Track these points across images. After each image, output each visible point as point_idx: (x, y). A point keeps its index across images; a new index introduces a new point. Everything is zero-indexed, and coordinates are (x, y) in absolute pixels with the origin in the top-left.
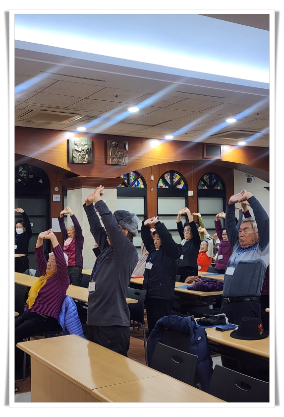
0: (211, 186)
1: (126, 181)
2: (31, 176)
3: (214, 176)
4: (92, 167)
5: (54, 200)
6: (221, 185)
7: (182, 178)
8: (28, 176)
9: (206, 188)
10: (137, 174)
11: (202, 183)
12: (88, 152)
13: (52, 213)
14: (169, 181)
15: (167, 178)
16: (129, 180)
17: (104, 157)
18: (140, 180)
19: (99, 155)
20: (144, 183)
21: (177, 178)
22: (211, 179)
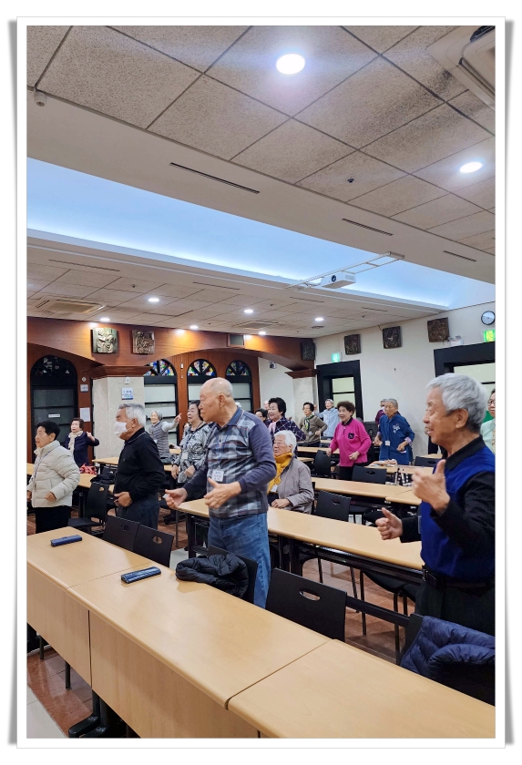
1: (156, 370)
2: (57, 367)
4: (118, 356)
5: (82, 390)
7: (211, 366)
8: (54, 367)
10: (167, 363)
11: (231, 370)
12: (113, 341)
13: (80, 404)
14: (198, 369)
15: (197, 366)
16: (158, 368)
17: (129, 346)
18: (169, 368)
19: (124, 345)
20: (174, 371)
21: (206, 365)
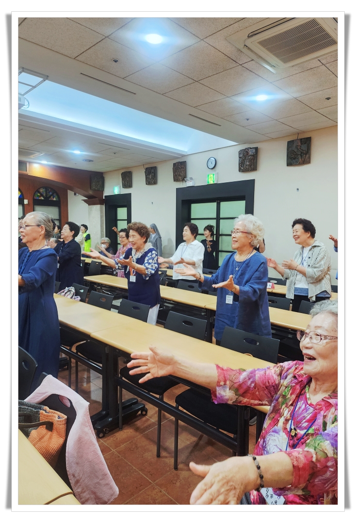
0: (47, 198)
3: (50, 189)
6: (57, 197)
9: (43, 198)
11: (39, 194)
22: (47, 192)
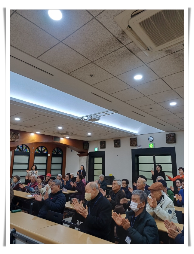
0: (57, 153)
1: (21, 149)
6: (61, 152)
7: (46, 149)
10: (27, 147)
11: (54, 151)
14: (40, 150)
15: (40, 149)
18: (27, 149)
20: (29, 150)
21: (44, 149)
22: (58, 150)
